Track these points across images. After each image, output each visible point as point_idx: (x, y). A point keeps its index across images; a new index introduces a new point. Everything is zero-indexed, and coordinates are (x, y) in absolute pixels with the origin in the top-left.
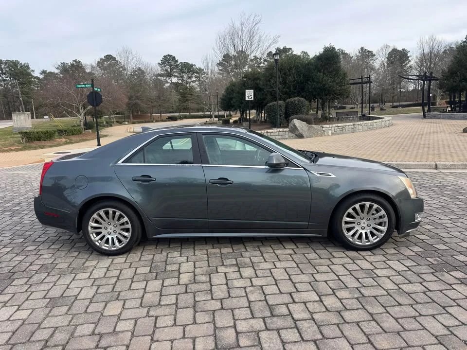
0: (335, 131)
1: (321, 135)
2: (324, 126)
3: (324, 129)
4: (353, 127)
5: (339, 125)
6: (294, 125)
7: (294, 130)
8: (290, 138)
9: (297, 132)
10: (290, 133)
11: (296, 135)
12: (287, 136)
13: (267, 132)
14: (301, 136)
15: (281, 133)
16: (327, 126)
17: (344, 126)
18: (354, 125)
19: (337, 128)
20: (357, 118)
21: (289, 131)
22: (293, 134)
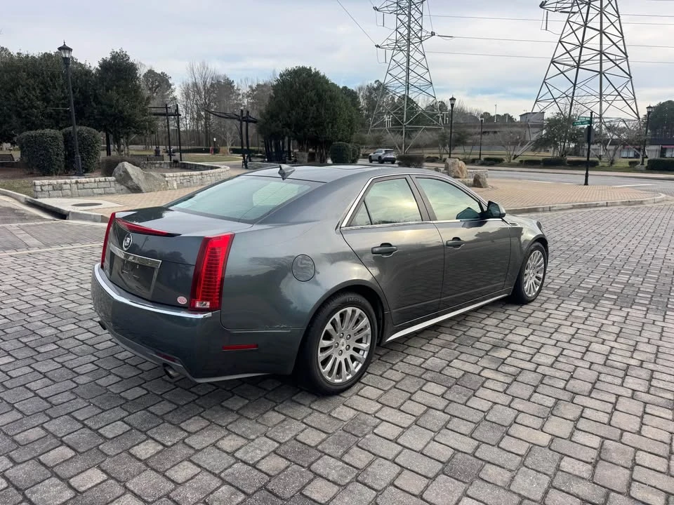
0: (181, 183)
1: (165, 189)
2: (167, 174)
3: (167, 179)
4: (200, 177)
5: (185, 173)
6: (126, 172)
7: (125, 179)
8: (118, 192)
9: (130, 183)
10: (118, 185)
11: (128, 188)
12: (113, 190)
13: (77, 182)
14: (136, 190)
15: (102, 185)
16: (171, 174)
17: (191, 176)
18: (202, 174)
19: (182, 178)
20: (166, 166)
21: (117, 180)
22: (123, 187)
